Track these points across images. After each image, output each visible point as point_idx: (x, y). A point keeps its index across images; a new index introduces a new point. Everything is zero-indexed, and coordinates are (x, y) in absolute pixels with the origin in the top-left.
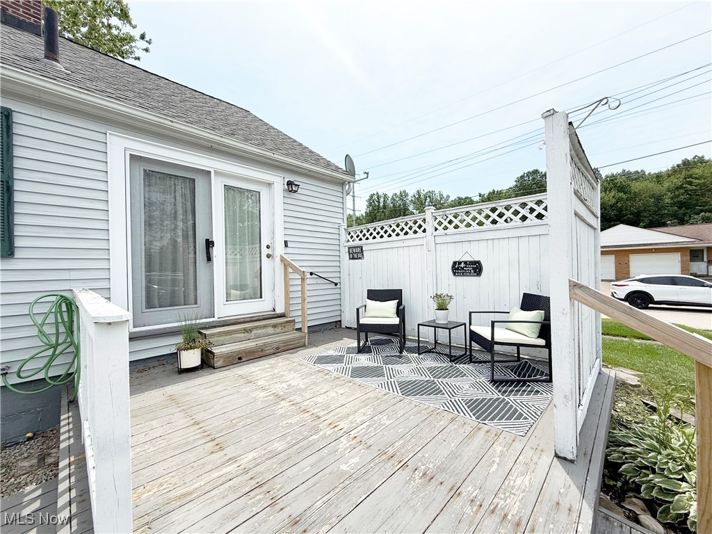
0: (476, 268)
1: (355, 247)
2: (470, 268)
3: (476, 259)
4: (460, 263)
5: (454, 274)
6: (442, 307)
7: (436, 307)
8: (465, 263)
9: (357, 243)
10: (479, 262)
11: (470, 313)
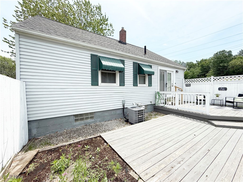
0: (226, 89)
1: (188, 84)
2: (224, 89)
3: (225, 87)
4: (221, 88)
5: (219, 90)
6: (217, 96)
7: (216, 96)
8: (222, 88)
9: (188, 83)
10: (226, 88)
11: (226, 97)
